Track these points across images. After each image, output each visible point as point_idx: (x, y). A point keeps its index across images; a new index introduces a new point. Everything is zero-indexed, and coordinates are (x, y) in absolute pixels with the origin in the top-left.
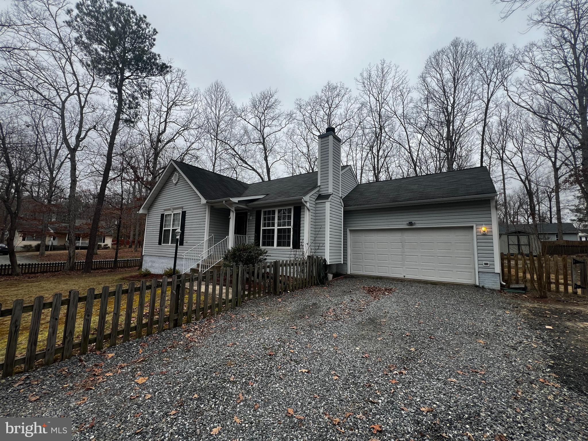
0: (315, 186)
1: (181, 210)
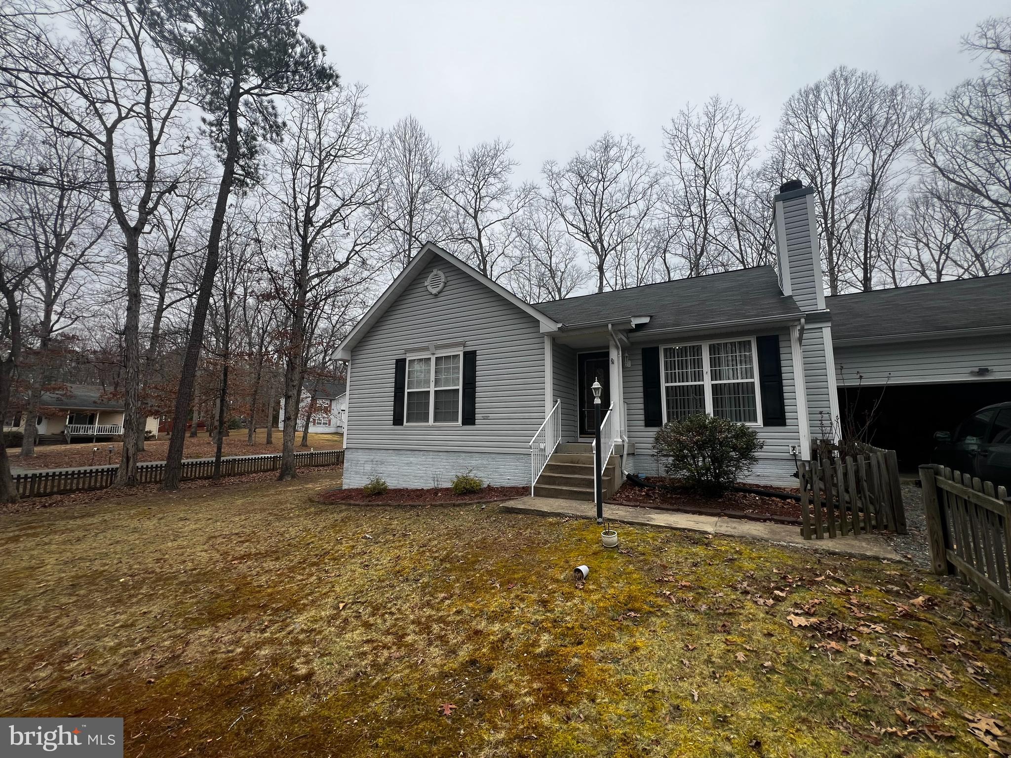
1: (462, 348)
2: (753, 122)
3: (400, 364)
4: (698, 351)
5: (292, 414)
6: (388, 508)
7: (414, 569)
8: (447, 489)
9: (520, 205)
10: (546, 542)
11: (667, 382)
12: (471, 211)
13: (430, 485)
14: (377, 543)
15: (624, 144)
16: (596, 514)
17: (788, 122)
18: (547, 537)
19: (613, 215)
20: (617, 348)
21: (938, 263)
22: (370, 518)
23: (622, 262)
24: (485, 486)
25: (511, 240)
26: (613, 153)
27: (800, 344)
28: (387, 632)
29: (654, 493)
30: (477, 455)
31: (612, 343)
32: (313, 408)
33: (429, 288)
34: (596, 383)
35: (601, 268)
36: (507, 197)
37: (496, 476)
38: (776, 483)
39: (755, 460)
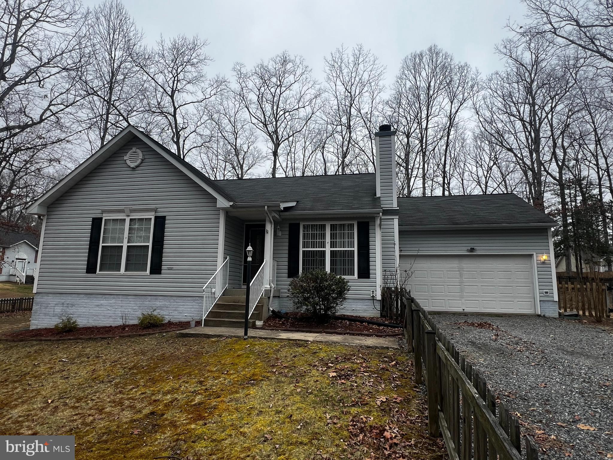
0: (375, 198)
1: (154, 213)
2: (382, 68)
3: (96, 223)
4: (323, 227)
6: (81, 341)
7: (108, 376)
8: (134, 325)
9: (213, 93)
10: (207, 352)
11: (304, 247)
12: (169, 90)
13: (119, 322)
14: (73, 364)
15: (298, 61)
16: (243, 334)
17: (403, 73)
18: (208, 350)
19: (287, 114)
20: (271, 222)
21: (486, 178)
22: (63, 349)
23: (293, 150)
24: (166, 322)
25: (202, 121)
26: (289, 66)
27: (380, 228)
28: (91, 409)
29: (287, 322)
30: (161, 298)
31: (267, 219)
33: (128, 162)
34: (250, 247)
35: (275, 154)
36: (203, 85)
37: (176, 313)
38: (362, 314)
39: (345, 299)
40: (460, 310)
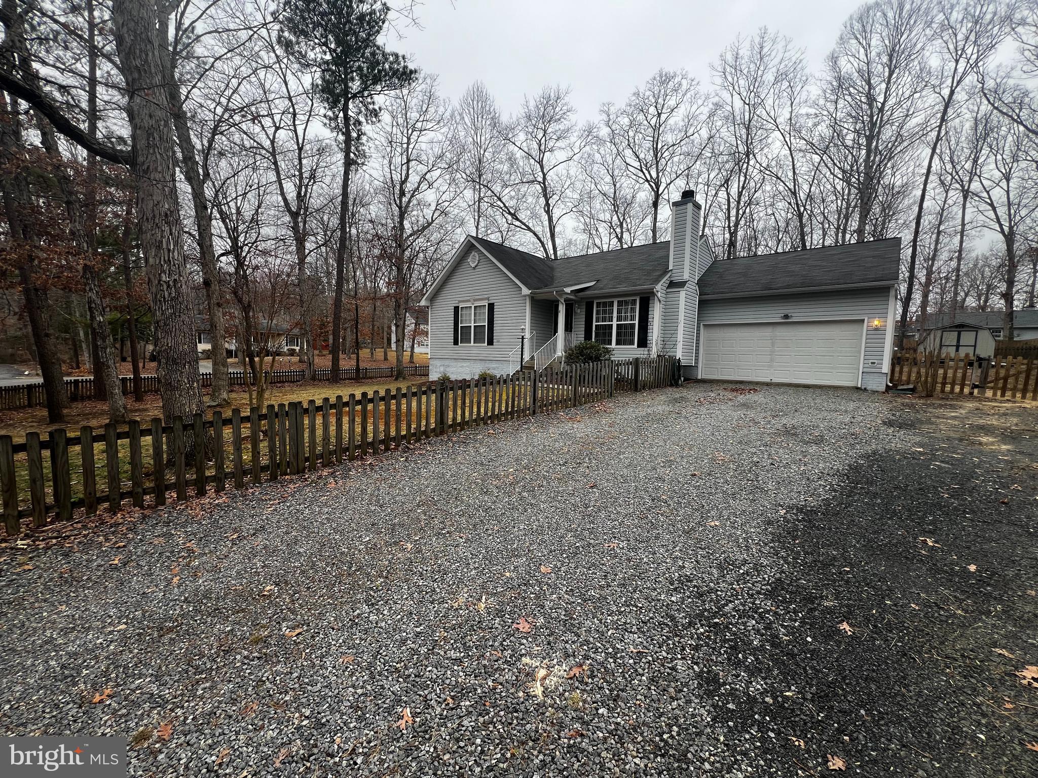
0: (666, 271)
1: (487, 301)
3: (456, 309)
4: (612, 304)
5: (401, 337)
11: (596, 322)
20: (563, 304)
27: (662, 302)
30: (493, 361)
31: (560, 300)
32: (416, 333)
33: (471, 264)
40: (768, 380)
